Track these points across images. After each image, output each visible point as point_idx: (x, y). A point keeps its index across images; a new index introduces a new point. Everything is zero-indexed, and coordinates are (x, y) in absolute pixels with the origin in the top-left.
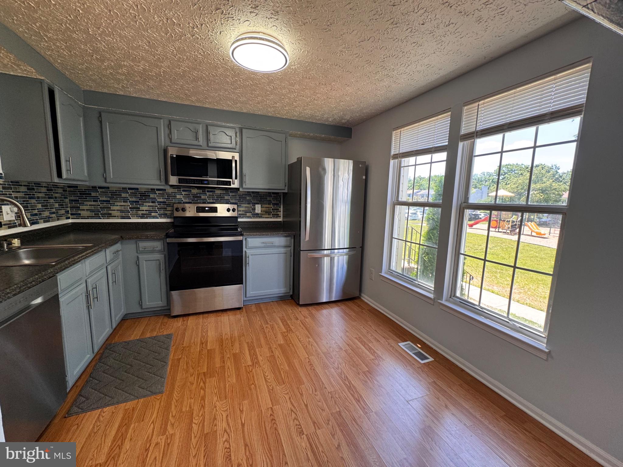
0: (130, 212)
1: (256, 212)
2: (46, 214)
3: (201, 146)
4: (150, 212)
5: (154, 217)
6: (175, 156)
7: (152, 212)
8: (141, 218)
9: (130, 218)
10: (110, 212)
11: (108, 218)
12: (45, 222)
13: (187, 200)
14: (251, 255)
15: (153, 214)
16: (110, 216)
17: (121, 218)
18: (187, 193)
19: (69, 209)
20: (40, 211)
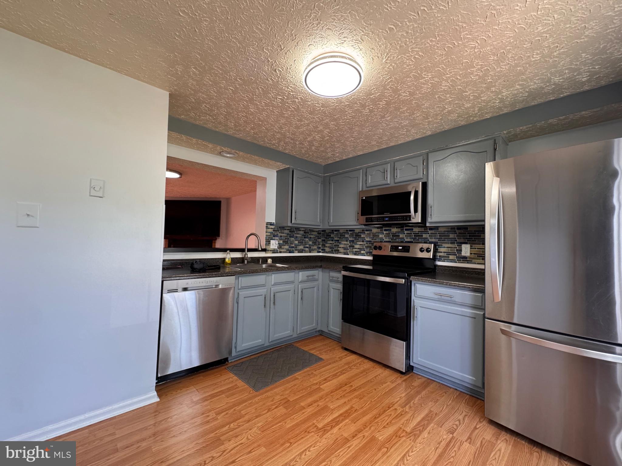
0: (348, 249)
1: (463, 254)
2: (301, 247)
3: (389, 184)
4: (361, 249)
5: (363, 255)
6: (364, 198)
7: (361, 250)
8: (355, 255)
9: (348, 254)
10: (339, 249)
11: (337, 254)
12: (298, 252)
13: (387, 240)
14: (420, 307)
15: (362, 252)
16: (338, 252)
17: (344, 254)
18: (387, 232)
19: (321, 246)
20: (296, 246)
